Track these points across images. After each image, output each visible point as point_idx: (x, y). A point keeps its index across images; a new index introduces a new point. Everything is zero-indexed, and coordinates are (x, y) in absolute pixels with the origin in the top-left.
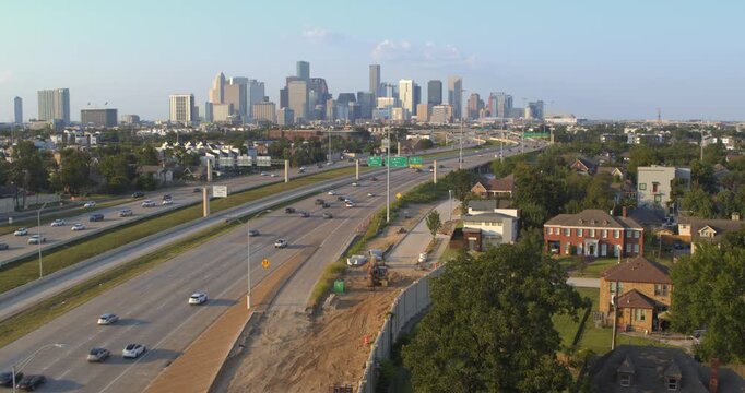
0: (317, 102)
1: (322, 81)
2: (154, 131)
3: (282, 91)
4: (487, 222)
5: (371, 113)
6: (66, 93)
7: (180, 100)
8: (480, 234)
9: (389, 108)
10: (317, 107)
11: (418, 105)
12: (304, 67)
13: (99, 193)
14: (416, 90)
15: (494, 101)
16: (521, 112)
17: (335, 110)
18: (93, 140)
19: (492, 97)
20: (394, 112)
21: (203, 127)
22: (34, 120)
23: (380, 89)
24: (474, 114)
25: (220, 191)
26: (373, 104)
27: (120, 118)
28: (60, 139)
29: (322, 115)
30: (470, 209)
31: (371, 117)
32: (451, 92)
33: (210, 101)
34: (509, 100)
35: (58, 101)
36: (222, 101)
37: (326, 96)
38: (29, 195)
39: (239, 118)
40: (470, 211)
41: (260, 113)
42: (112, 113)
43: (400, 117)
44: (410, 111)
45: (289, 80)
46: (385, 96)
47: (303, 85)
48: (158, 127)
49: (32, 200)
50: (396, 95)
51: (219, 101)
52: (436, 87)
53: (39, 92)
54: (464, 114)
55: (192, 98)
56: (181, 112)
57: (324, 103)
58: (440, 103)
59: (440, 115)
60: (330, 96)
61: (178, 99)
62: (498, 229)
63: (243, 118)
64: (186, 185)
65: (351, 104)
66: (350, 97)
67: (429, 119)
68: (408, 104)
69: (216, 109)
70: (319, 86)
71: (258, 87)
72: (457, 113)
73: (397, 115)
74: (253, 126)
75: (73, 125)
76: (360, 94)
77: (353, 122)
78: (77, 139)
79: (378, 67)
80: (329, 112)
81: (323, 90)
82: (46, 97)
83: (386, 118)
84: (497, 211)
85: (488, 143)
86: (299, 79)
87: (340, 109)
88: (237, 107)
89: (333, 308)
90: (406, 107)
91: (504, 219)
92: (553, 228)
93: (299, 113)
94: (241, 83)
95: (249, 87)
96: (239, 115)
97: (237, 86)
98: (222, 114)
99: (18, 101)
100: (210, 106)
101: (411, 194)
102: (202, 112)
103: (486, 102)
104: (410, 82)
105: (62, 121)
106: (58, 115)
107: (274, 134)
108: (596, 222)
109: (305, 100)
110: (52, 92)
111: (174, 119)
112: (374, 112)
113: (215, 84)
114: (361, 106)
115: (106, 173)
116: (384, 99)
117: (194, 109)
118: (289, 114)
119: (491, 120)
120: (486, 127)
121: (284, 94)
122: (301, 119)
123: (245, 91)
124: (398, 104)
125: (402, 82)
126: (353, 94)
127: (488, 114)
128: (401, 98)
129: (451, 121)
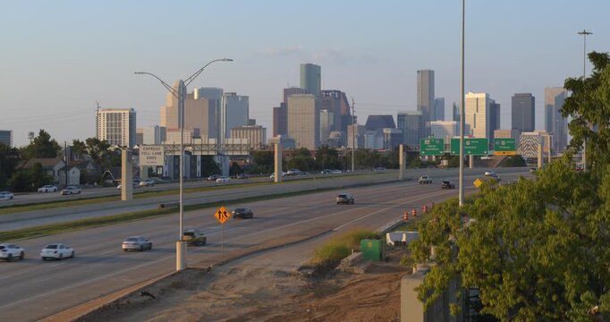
0: (333, 128)
1: (340, 96)
3: (276, 110)
7: (113, 119)
10: (333, 134)
11: (497, 132)
12: (312, 73)
14: (493, 110)
17: (361, 139)
23: (432, 108)
26: (424, 132)
32: (549, 109)
33: (163, 124)
36: (181, 125)
37: (345, 120)
45: (288, 92)
46: (442, 119)
47: (310, 101)
50: (459, 118)
51: (176, 126)
52: (524, 104)
55: (132, 117)
57: (344, 129)
60: (353, 120)
61: (109, 117)
65: (387, 131)
66: (387, 121)
69: (170, 135)
70: (335, 103)
71: (239, 104)
76: (401, 117)
79: (431, 74)
80: (352, 144)
81: (343, 111)
87: (370, 138)
90: (477, 136)
94: (211, 97)
95: (223, 102)
102: (149, 138)
104: (483, 95)
113: (170, 100)
114: (404, 132)
116: (439, 122)
118: (288, 144)
121: (281, 114)
125: (470, 96)
126: (391, 116)
128: (469, 121)
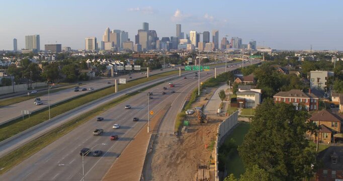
0: (152, 41)
1: (154, 32)
2: (80, 54)
3: (136, 36)
4: (248, 95)
5: (177, 47)
6: (38, 37)
7: (90, 40)
8: (245, 100)
9: (185, 44)
10: (152, 44)
11: (199, 43)
12: (146, 25)
13: (63, 82)
14: (198, 36)
15: (233, 41)
16: (246, 46)
17: (161, 45)
18: (53, 58)
19: (233, 40)
20: (188, 46)
21: (101, 52)
22: (24, 49)
23: (181, 35)
24: (224, 47)
25: (123, 81)
26: (178, 42)
27: (62, 49)
28: (38, 58)
29: (154, 47)
30: (239, 89)
31: (177, 48)
32: (214, 37)
33: (104, 41)
34: (240, 41)
35: (34, 40)
36: (109, 41)
37: (156, 39)
38: (33, 83)
39: (117, 48)
40: (240, 90)
41: (126, 46)
42: (59, 46)
43: (190, 48)
44: (195, 45)
45: (139, 31)
46: (183, 38)
47: (145, 34)
48: (81, 52)
49: (34, 85)
50: (188, 38)
51: (107, 41)
52: (207, 35)
53: (26, 37)
54: (220, 47)
55: (96, 40)
56: (90, 46)
57: (156, 42)
58: (209, 42)
59: (209, 47)
60: (158, 39)
61: (89, 40)
62: (253, 98)
63: (118, 48)
64: (102, 79)
65: (168, 42)
66: (167, 39)
67: (204, 49)
68: (194, 42)
69: (106, 44)
70: (153, 34)
71: (125, 34)
72: (216, 46)
73: (189, 47)
74: (124, 52)
75: (41, 51)
76: (172, 38)
77: (169, 50)
78: (46, 58)
79: (180, 25)
80: (158, 46)
81: (155, 36)
82: (29, 39)
83: (184, 49)
84: (251, 90)
85: (234, 60)
86: (145, 31)
87: (163, 44)
88: (115, 43)
89: (186, 132)
90: (193, 44)
91: (256, 94)
92: (278, 98)
93: (144, 46)
94: (117, 33)
95: (121, 34)
96: (117, 47)
97: (116, 34)
98: (109, 47)
99: (15, 41)
100: (103, 43)
101: (205, 83)
102: (100, 46)
103: (230, 42)
104: (195, 32)
105: (36, 50)
106: (35, 47)
107: (135, 56)
108: (297, 95)
109: (146, 40)
110: (32, 36)
111: (87, 49)
112: (179, 46)
113: (105, 33)
114: (173, 43)
115: (65, 73)
116: (182, 40)
117: (96, 44)
118: (139, 46)
119: (232, 50)
120: (231, 53)
121: (137, 37)
122: (145, 49)
123: (119, 36)
124: (189, 42)
125: (191, 32)
126: (169, 38)
127: (231, 47)
128: (191, 39)
129: (214, 50)
